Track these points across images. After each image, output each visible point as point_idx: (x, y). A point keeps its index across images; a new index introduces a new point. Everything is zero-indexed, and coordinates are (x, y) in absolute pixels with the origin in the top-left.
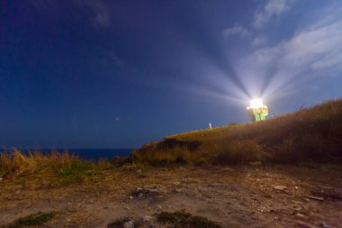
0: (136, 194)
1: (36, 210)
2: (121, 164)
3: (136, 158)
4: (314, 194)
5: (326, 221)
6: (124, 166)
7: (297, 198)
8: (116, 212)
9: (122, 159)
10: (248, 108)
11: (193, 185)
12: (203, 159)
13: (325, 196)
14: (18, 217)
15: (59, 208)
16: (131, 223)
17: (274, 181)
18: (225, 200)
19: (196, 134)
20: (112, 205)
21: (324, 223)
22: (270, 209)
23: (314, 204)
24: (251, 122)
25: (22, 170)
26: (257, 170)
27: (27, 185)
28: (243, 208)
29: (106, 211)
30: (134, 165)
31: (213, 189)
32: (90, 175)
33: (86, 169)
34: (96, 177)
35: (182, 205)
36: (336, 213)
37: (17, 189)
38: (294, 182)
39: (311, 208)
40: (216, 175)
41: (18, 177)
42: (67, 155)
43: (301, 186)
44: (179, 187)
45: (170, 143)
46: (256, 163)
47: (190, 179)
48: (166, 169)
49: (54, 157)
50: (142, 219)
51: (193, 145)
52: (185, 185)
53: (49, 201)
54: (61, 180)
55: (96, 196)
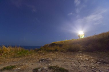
0: (42, 60)
1: (10, 65)
2: (37, 51)
3: (42, 49)
4: (98, 61)
5: (101, 69)
6: (38, 51)
7: (92, 62)
8: (35, 66)
9: (38, 49)
10: (78, 34)
11: (60, 58)
12: (63, 50)
13: (101, 62)
14: (4, 67)
15: (17, 64)
16: (40, 69)
17: (85, 57)
18: (70, 63)
19: (61, 42)
20: (34, 64)
21: (100, 70)
22: (84, 65)
23: (98, 64)
24: (79, 39)
25: (5, 52)
26: (80, 53)
27: (7, 57)
28: (75, 65)
29: (32, 65)
30: (41, 51)
31: (66, 59)
32: (27, 54)
33: (26, 52)
34: (29, 55)
35: (56, 64)
36: (104, 67)
37: (3, 58)
38: (92, 58)
39: (97, 66)
40: (67, 55)
41: (4, 54)
42: (20, 47)
43: (94, 59)
44: (55, 58)
45: (53, 45)
46: (80, 51)
47: (59, 56)
48: (52, 52)
49: (16, 48)
50: (44, 68)
51: (60, 45)
52: (57, 58)
53: (14, 62)
54: (18, 55)
55: (29, 61)
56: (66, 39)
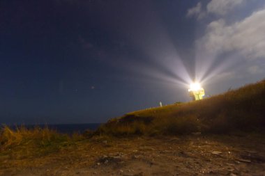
0: (102, 161)
2: (91, 136)
3: (102, 131)
4: (243, 158)
6: (93, 138)
7: (230, 161)
9: (91, 132)
10: (189, 90)
11: (148, 152)
12: (156, 131)
13: (251, 158)
17: (212, 148)
18: (174, 164)
19: (150, 112)
20: (82, 171)
22: (209, 170)
23: (244, 166)
24: (191, 101)
25: (10, 142)
26: (198, 139)
27: (13, 155)
28: (188, 170)
29: (78, 175)
30: (101, 137)
31: (165, 155)
32: (65, 145)
33: (63, 140)
34: (70, 148)
35: (140, 169)
36: (261, 173)
37: (5, 159)
38: (227, 148)
39: (241, 169)
40: (166, 144)
41: (6, 149)
42: (47, 129)
43: (233, 151)
44: (137, 154)
45: (129, 119)
46: (197, 133)
47: (146, 147)
48: (126, 139)
49: (36, 132)
51: (147, 119)
52: (141, 152)
53: (31, 168)
54: (42, 150)
55: (70, 163)
56: (161, 104)
